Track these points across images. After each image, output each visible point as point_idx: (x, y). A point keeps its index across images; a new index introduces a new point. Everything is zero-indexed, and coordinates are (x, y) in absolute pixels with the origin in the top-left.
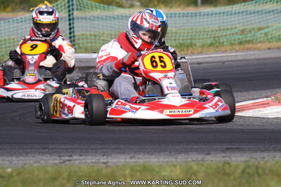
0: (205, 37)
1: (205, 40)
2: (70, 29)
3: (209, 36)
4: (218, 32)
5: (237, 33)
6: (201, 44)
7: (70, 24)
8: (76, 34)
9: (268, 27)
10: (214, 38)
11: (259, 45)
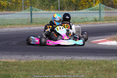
2: (31, 17)
5: (80, 19)
7: (31, 15)
8: (33, 17)
9: (88, 17)
11: (90, 23)
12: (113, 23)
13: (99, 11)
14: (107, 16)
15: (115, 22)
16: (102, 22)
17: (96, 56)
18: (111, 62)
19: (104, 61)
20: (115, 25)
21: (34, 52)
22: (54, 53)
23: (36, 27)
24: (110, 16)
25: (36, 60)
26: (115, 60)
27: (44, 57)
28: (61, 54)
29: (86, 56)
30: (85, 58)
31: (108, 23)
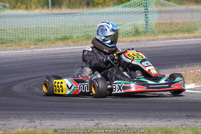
0: (79, 31)
1: (79, 34)
3: (81, 31)
4: (87, 29)
6: (77, 36)
9: (120, 25)
10: (85, 32)
11: (124, 39)
12: (176, 39)
13: (143, 8)
14: (162, 22)
15: (180, 35)
16: (151, 38)
17: (145, 117)
18: (177, 131)
19: (162, 129)
20: (181, 44)
21: (14, 112)
22: (55, 112)
23: (5, 50)
24: (169, 21)
25: (24, 130)
26: (184, 127)
27: (37, 123)
28: (71, 115)
29: (124, 118)
30: (124, 124)
31: (164, 40)
